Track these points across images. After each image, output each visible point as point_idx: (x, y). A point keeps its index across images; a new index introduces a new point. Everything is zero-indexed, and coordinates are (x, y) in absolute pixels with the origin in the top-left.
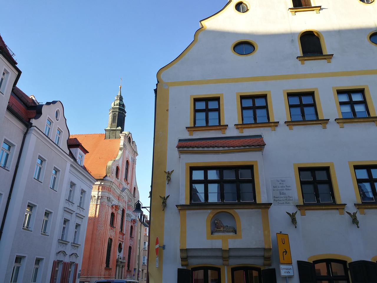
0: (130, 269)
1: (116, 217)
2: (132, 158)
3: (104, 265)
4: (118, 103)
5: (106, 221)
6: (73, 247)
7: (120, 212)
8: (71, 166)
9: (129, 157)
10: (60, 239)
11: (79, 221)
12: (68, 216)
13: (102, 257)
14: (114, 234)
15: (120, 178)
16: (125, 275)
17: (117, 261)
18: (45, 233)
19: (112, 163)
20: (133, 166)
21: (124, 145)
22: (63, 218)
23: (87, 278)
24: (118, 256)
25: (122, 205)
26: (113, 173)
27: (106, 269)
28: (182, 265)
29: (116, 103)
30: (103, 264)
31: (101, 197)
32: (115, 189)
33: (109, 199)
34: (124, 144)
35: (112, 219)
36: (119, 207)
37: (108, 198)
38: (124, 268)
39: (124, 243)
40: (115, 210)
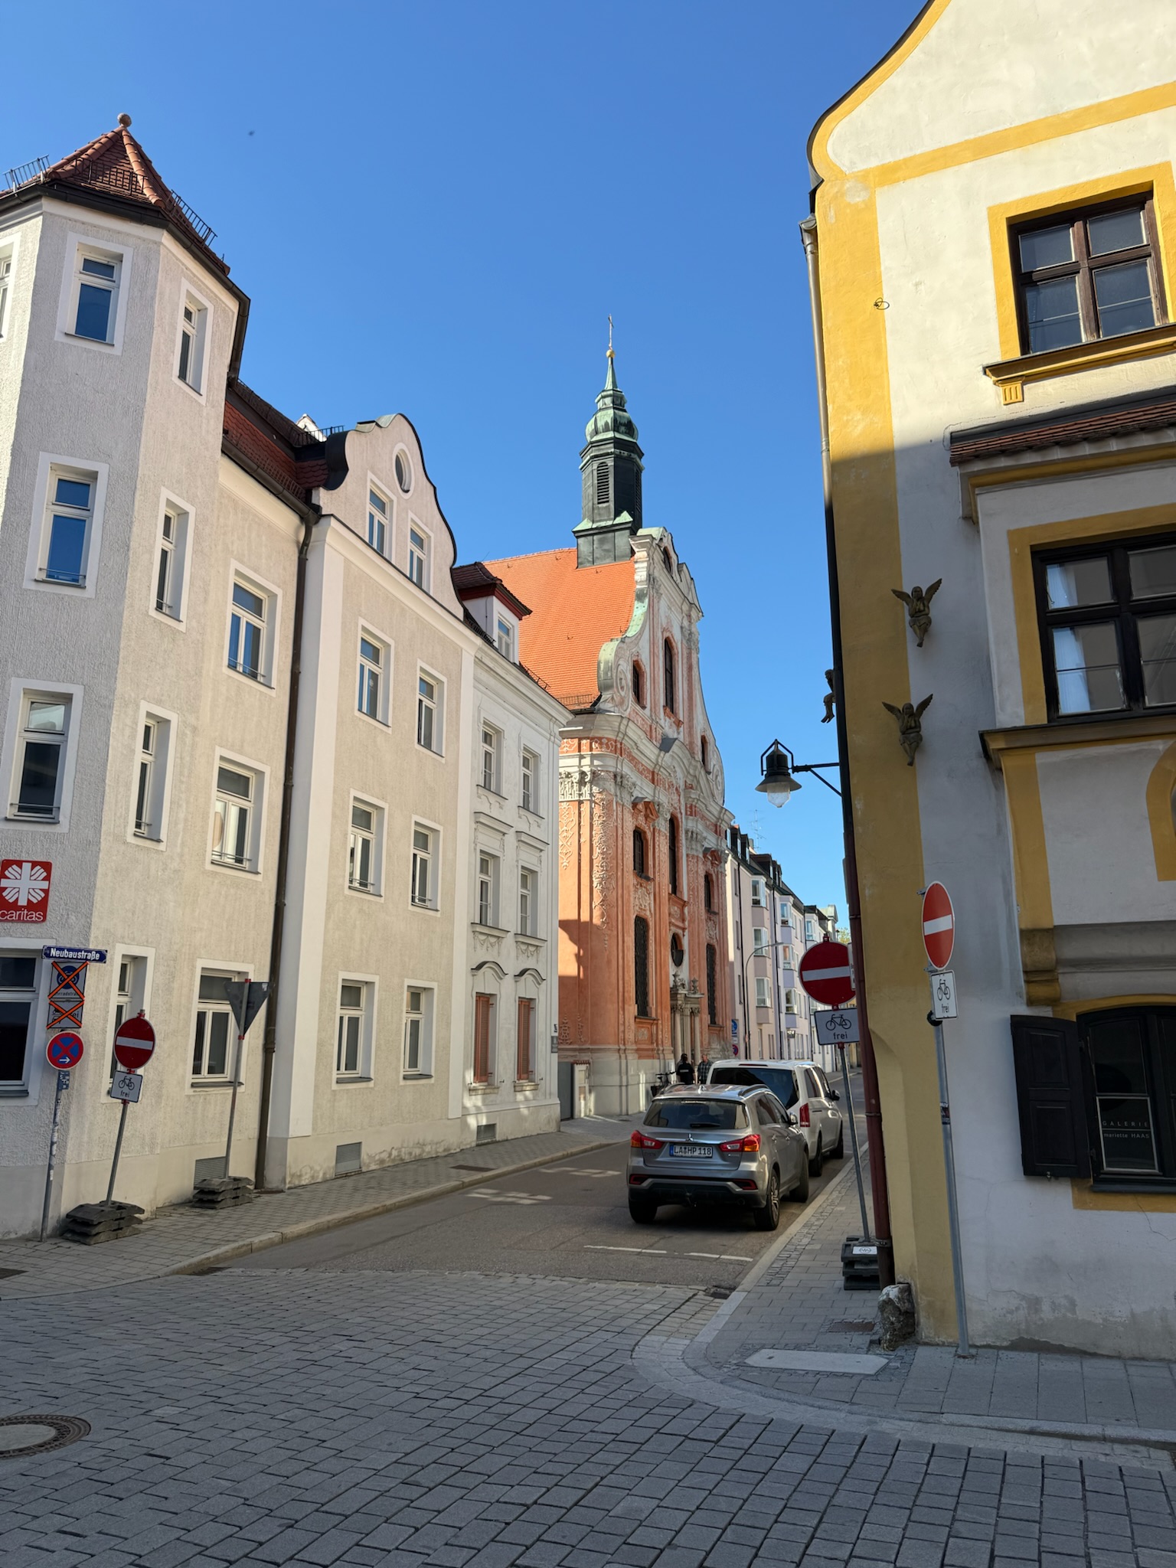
0: (719, 1020)
1: (650, 843)
2: (682, 628)
3: (632, 1009)
4: (609, 422)
5: (620, 856)
6: (524, 947)
7: (663, 827)
8: (479, 661)
9: (672, 626)
10: (477, 921)
11: (529, 859)
12: (491, 843)
13: (621, 982)
14: (652, 902)
15: (648, 706)
16: (706, 1042)
17: (674, 993)
18: (424, 901)
19: (616, 651)
20: (689, 657)
21: (651, 579)
22: (475, 849)
23: (581, 1050)
24: (674, 976)
25: (666, 800)
26: (622, 688)
27: (640, 1023)
28: (1031, 1002)
29: (601, 424)
30: (626, 1006)
31: (593, 773)
32: (636, 744)
33: (618, 779)
34: (649, 575)
35: (637, 851)
36: (657, 807)
37: (615, 776)
38: (697, 1020)
39: (687, 931)
40: (646, 817)
